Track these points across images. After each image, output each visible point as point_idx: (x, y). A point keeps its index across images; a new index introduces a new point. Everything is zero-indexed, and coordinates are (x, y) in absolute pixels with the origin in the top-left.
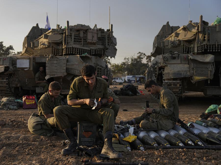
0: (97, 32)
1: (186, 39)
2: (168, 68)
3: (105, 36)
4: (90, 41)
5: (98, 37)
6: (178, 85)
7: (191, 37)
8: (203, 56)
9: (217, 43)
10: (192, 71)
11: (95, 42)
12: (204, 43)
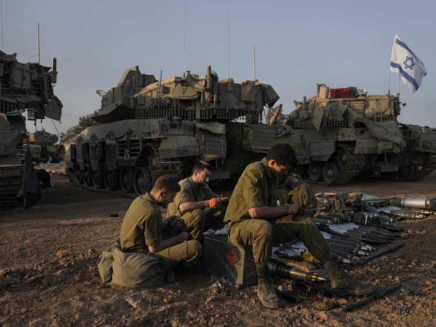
0: (31, 70)
1: (185, 98)
2: (168, 141)
3: (43, 78)
4: (18, 86)
5: (33, 79)
6: (178, 168)
7: (193, 96)
8: (208, 124)
9: (229, 107)
10: (203, 147)
11: (27, 88)
12: (212, 106)
